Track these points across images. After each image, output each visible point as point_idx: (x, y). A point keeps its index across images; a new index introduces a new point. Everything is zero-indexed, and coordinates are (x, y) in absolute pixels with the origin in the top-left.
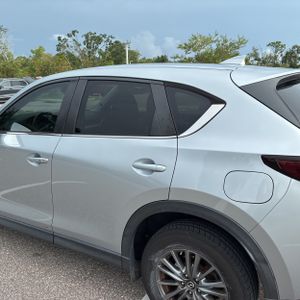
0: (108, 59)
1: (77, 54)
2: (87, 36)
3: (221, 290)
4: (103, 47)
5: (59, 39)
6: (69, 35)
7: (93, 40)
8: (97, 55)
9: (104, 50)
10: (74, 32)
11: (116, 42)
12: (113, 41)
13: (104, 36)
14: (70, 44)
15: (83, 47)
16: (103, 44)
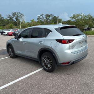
0: (52, 22)
1: (43, 21)
2: (46, 15)
3: (51, 62)
4: (51, 18)
5: (38, 16)
6: (41, 15)
7: (48, 16)
8: (49, 21)
9: (51, 19)
10: (42, 14)
11: (55, 17)
12: (54, 16)
13: (51, 15)
14: (41, 18)
15: (45, 18)
16: (51, 17)
